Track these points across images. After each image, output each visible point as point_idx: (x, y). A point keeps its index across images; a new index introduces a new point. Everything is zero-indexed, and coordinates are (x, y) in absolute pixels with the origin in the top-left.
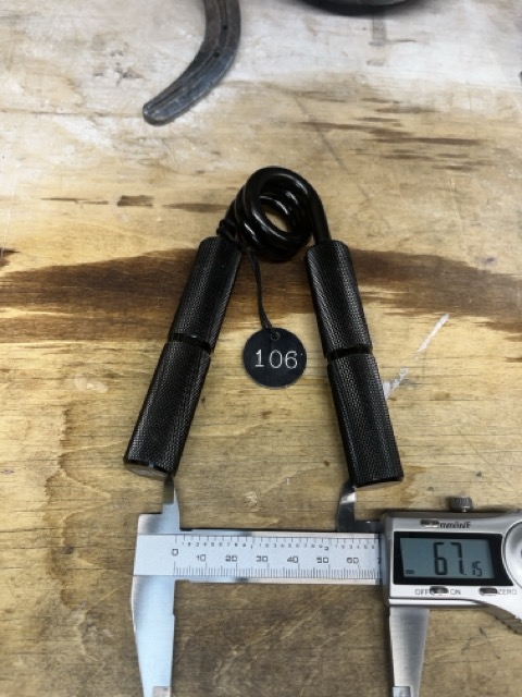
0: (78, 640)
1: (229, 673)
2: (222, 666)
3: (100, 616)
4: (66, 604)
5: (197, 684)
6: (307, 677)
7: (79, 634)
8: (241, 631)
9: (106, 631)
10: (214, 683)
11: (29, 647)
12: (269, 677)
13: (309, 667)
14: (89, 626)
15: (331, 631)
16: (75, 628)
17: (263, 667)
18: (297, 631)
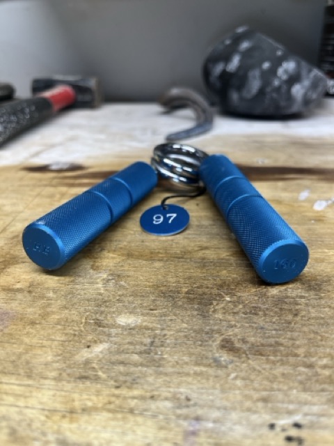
0: (100, 285)
1: (224, 308)
2: (217, 304)
3: (119, 276)
4: (95, 270)
5: (195, 313)
6: (296, 315)
7: (101, 283)
8: (232, 289)
9: (123, 283)
10: (211, 313)
11: (60, 287)
12: (260, 313)
13: (297, 310)
14: (109, 280)
15: (312, 293)
16: (98, 280)
17: (253, 307)
18: (280, 291)
